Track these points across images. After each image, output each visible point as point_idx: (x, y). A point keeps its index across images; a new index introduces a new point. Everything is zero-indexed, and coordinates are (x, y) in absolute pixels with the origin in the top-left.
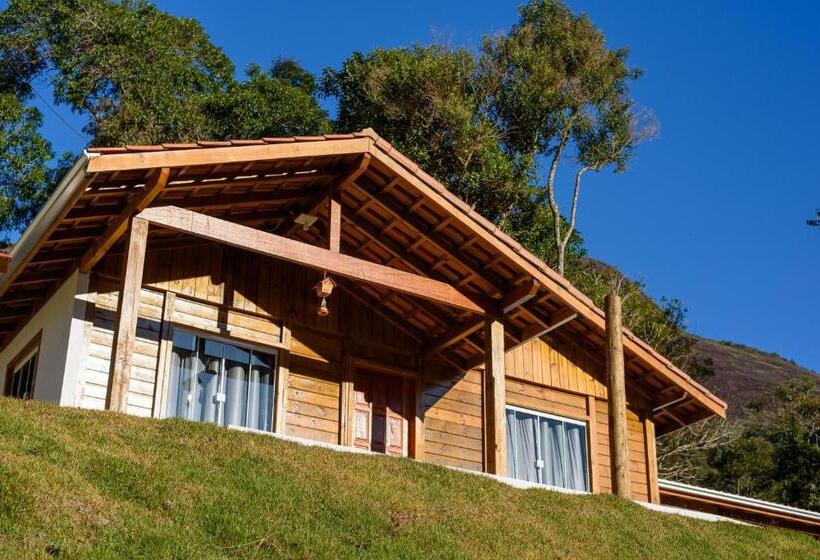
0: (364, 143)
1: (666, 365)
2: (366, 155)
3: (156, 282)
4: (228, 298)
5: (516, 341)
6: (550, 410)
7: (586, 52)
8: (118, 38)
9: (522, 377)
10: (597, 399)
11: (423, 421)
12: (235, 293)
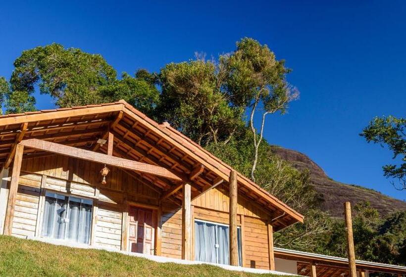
0: (121, 106)
1: (275, 200)
2: (121, 112)
3: (38, 171)
4: (71, 177)
5: (200, 192)
6: (223, 222)
7: (265, 62)
8: (66, 65)
9: (209, 208)
10: (245, 216)
11: (161, 228)
12: (74, 174)
